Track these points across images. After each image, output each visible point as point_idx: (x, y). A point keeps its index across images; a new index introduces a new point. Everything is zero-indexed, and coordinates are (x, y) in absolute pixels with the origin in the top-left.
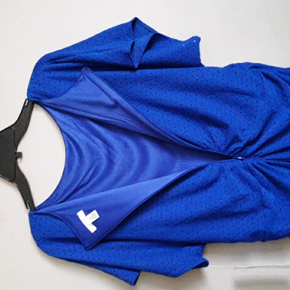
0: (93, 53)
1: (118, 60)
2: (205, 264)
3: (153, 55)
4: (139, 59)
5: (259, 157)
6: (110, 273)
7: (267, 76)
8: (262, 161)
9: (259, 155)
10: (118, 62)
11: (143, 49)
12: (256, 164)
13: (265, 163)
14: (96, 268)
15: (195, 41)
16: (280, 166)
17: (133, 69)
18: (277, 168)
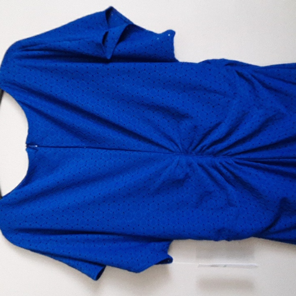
0: (64, 42)
1: (90, 51)
2: (169, 260)
3: (126, 47)
4: (112, 50)
5: (228, 156)
6: (73, 266)
7: (241, 75)
8: (231, 160)
9: (229, 154)
10: (90, 53)
11: (116, 41)
12: (224, 163)
13: (233, 162)
14: (60, 261)
15: (169, 35)
16: (248, 166)
17: (105, 61)
18: (245, 168)
